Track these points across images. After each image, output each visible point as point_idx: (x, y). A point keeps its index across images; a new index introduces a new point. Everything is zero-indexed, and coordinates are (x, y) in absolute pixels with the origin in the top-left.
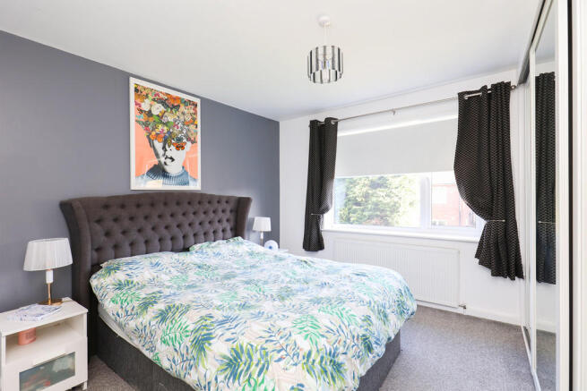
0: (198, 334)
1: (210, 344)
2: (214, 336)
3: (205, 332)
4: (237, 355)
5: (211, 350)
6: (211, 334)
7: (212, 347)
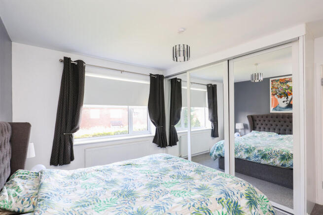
0: (232, 209)
1: (240, 206)
2: (236, 201)
3: (232, 204)
4: (248, 197)
5: (242, 208)
6: (235, 202)
7: (242, 206)
